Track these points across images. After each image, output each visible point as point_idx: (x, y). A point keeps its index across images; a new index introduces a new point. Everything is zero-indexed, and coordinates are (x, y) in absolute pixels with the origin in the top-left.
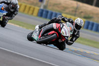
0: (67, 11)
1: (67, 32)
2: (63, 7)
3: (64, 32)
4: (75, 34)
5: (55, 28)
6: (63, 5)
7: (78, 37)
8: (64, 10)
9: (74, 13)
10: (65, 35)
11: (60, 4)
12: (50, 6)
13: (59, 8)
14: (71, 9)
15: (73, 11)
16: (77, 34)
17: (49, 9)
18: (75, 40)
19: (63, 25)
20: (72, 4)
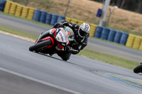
0: (136, 30)
2: (131, 24)
5: (51, 33)
6: (131, 21)
7: (85, 45)
8: (133, 29)
10: (61, 41)
11: (126, 20)
12: (112, 22)
17: (111, 27)
18: (82, 48)
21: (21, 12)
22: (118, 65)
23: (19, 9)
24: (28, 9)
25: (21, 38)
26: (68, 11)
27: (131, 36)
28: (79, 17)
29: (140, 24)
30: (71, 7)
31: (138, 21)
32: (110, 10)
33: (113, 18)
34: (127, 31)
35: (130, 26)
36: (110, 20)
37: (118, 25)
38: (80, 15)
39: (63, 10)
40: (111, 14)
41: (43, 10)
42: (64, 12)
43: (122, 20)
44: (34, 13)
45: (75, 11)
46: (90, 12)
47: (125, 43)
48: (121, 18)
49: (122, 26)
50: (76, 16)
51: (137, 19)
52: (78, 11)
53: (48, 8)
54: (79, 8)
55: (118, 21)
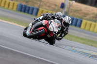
0: (88, 17)
1: (55, 28)
2: (84, 13)
3: (52, 28)
4: (64, 30)
5: (44, 24)
6: (84, 11)
8: (85, 16)
9: (95, 19)
10: (52, 30)
11: (81, 10)
12: (71, 12)
13: (80, 14)
14: (91, 16)
15: (93, 17)
16: (66, 31)
19: (51, 22)
20: (92, 10)
21: (9, 5)
22: (75, 41)
23: (7, 3)
24: (14, 3)
25: (9, 23)
26: (41, 4)
27: (84, 21)
28: (48, 8)
29: (90, 13)
30: (43, 2)
31: (89, 11)
32: (70, 3)
33: (71, 9)
34: (81, 18)
35: (83, 15)
36: (70, 11)
37: (75, 14)
38: (49, 7)
39: (37, 4)
40: (70, 6)
41: (24, 4)
42: (38, 5)
43: (78, 11)
44: (17, 6)
45: (45, 4)
46: (56, 5)
47: (80, 26)
48: (77, 9)
49: (78, 14)
50: (46, 8)
51: (88, 9)
52: (48, 4)
53: (27, 2)
54: (48, 3)
55: (76, 11)
